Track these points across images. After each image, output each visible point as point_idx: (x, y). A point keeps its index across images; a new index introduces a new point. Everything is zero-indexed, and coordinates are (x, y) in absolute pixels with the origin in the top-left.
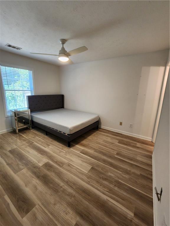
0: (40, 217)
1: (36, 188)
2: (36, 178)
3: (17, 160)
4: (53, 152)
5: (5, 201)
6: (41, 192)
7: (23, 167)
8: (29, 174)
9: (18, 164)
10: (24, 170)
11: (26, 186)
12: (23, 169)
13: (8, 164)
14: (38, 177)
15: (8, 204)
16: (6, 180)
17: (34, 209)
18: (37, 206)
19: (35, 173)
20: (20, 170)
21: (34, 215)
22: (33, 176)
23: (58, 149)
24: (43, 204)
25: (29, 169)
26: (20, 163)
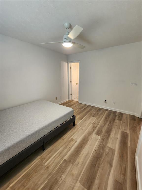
0: (124, 128)
1: (115, 134)
2: (110, 136)
3: (102, 160)
4: (83, 133)
5: (131, 143)
6: (116, 131)
7: (107, 148)
8: (110, 141)
9: (106, 155)
10: (109, 145)
11: (117, 138)
12: (109, 147)
13: (111, 166)
14: (109, 135)
15: (130, 141)
16: (123, 153)
17: (123, 131)
18: (122, 130)
19: (108, 138)
20: (110, 149)
21: (125, 130)
22: (110, 138)
23: (79, 131)
24: (119, 129)
25: (107, 143)
26: (105, 154)
